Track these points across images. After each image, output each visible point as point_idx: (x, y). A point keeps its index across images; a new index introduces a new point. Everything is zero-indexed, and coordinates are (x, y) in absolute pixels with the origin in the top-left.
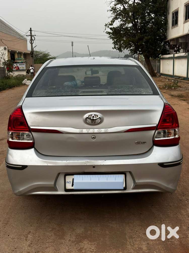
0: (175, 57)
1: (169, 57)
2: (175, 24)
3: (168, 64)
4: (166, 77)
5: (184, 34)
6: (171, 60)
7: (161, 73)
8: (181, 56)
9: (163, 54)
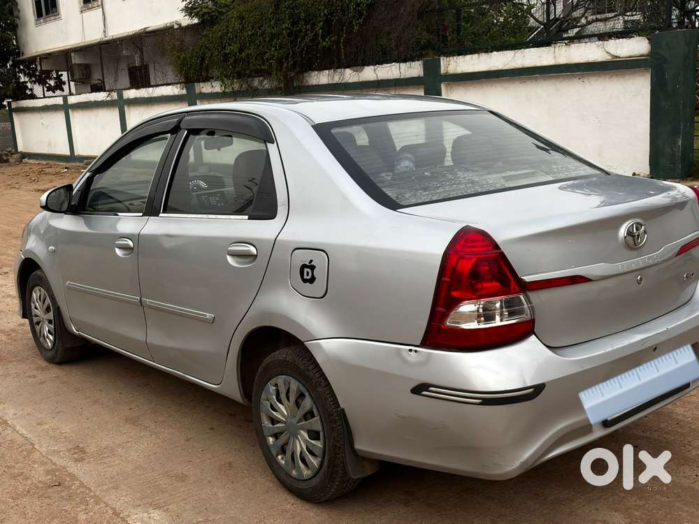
0: (70, 105)
1: (46, 106)
2: (47, 13)
3: (43, 124)
4: (44, 162)
5: (87, 40)
6: (53, 113)
7: (19, 150)
8: (93, 100)
9: (16, 98)
